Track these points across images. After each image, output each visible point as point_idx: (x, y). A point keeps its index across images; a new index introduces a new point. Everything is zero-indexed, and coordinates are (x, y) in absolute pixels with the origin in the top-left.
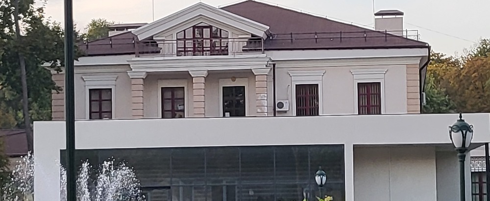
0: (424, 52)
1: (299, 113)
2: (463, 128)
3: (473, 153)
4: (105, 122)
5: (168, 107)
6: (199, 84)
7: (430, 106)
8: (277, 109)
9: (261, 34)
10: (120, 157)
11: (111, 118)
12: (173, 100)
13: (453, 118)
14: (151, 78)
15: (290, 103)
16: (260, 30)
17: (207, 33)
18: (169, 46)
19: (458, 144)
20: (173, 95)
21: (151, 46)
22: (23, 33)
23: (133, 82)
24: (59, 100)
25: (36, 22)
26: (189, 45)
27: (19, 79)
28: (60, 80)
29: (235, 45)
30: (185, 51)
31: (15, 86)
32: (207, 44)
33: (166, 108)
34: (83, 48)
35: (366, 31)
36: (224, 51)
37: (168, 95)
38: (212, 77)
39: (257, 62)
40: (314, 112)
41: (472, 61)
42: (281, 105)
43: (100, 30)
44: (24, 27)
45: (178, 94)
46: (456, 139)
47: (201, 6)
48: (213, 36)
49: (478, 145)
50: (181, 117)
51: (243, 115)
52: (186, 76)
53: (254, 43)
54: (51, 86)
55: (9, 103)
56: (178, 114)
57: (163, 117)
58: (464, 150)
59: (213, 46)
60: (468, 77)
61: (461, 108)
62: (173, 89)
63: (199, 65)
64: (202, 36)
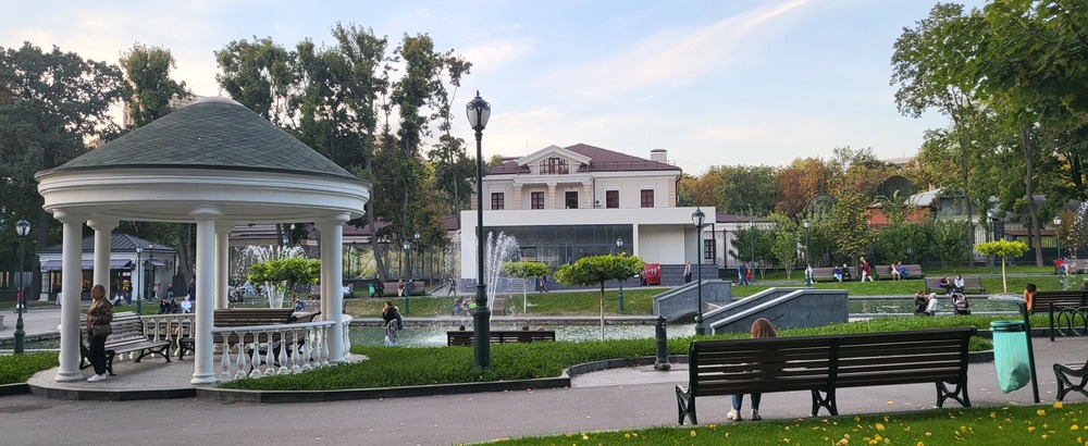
0: (678, 173)
1: (608, 207)
2: (700, 214)
3: (705, 229)
4: (500, 211)
5: (535, 203)
6: (552, 190)
7: (681, 203)
8: (596, 204)
9: (587, 163)
10: (509, 231)
11: (503, 209)
12: (538, 199)
13: (694, 209)
14: (526, 187)
15: (603, 201)
16: (586, 160)
17: (557, 161)
18: (536, 169)
19: (697, 224)
20: (538, 196)
21: (525, 169)
22: (455, 162)
23: (516, 189)
24: (474, 198)
25: (462, 155)
26: (547, 168)
27: (453, 187)
28: (475, 188)
29: (573, 168)
30: (545, 172)
31: (451, 191)
32: (557, 168)
34: (488, 170)
35: (646, 161)
36: (566, 172)
37: (535, 196)
38: (559, 186)
39: (585, 178)
40: (617, 206)
41: (705, 178)
42: (598, 202)
43: (498, 160)
44: (455, 159)
45: (541, 196)
46: (696, 221)
47: (553, 147)
48: (560, 163)
49: (709, 224)
50: (542, 209)
51: (577, 207)
52: (545, 186)
53: (583, 168)
54: (470, 191)
55: (447, 201)
56: (541, 207)
57: (532, 209)
58: (700, 227)
59: (560, 169)
60: (703, 187)
61: (699, 204)
62: (537, 193)
63: (552, 180)
64: (554, 163)
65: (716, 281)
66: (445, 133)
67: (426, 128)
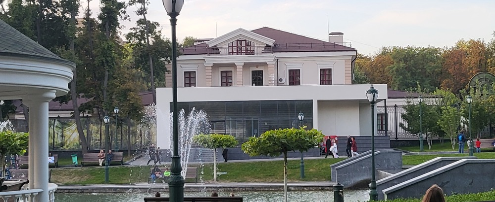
0: (354, 53)
1: (290, 84)
2: (373, 91)
3: (378, 104)
4: (192, 88)
5: (224, 81)
6: (240, 69)
7: (356, 81)
8: (279, 82)
9: (271, 44)
10: (200, 106)
11: (195, 86)
12: (227, 77)
13: (368, 87)
14: (215, 66)
15: (286, 79)
16: (271, 42)
17: (244, 43)
18: (225, 50)
19: (370, 100)
20: (226, 74)
21: (215, 50)
22: (151, 43)
23: (206, 68)
24: (169, 77)
25: (157, 38)
26: (235, 49)
27: (149, 66)
28: (169, 67)
29: (258, 49)
30: (233, 53)
31: (147, 70)
32: (244, 49)
33: (223, 82)
34: (181, 51)
35: (324, 43)
36: (253, 53)
37: (224, 75)
38: (246, 66)
39: (269, 58)
40: (298, 83)
41: (379, 57)
42: (281, 80)
43: (190, 42)
44: (151, 40)
45: (229, 74)
46: (370, 97)
47: (240, 30)
48: (247, 45)
49: (380, 100)
50: (230, 86)
51: (262, 85)
52: (233, 65)
53: (268, 49)
54: (165, 70)
55: (144, 78)
56: (229, 84)
57: (221, 86)
58: (373, 103)
59: (247, 50)
60: (376, 66)
61: (372, 82)
62: (226, 72)
63: (240, 60)
64: (241, 45)
65: (387, 151)
66: (142, 17)
67: (124, 12)
